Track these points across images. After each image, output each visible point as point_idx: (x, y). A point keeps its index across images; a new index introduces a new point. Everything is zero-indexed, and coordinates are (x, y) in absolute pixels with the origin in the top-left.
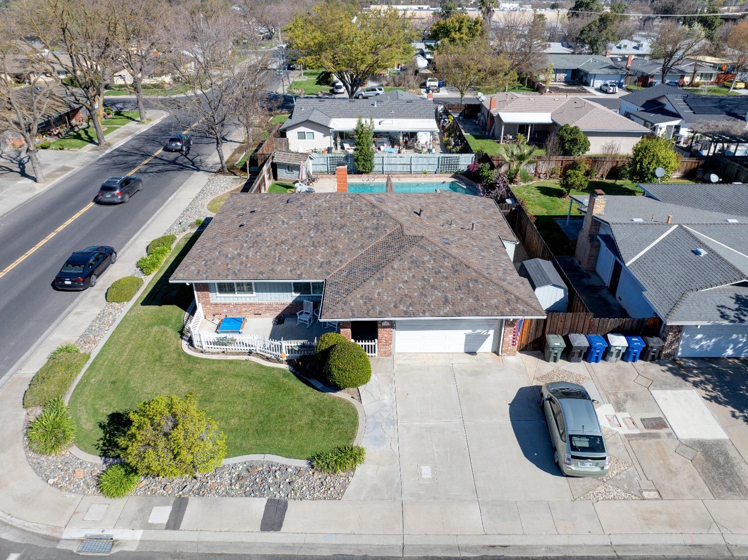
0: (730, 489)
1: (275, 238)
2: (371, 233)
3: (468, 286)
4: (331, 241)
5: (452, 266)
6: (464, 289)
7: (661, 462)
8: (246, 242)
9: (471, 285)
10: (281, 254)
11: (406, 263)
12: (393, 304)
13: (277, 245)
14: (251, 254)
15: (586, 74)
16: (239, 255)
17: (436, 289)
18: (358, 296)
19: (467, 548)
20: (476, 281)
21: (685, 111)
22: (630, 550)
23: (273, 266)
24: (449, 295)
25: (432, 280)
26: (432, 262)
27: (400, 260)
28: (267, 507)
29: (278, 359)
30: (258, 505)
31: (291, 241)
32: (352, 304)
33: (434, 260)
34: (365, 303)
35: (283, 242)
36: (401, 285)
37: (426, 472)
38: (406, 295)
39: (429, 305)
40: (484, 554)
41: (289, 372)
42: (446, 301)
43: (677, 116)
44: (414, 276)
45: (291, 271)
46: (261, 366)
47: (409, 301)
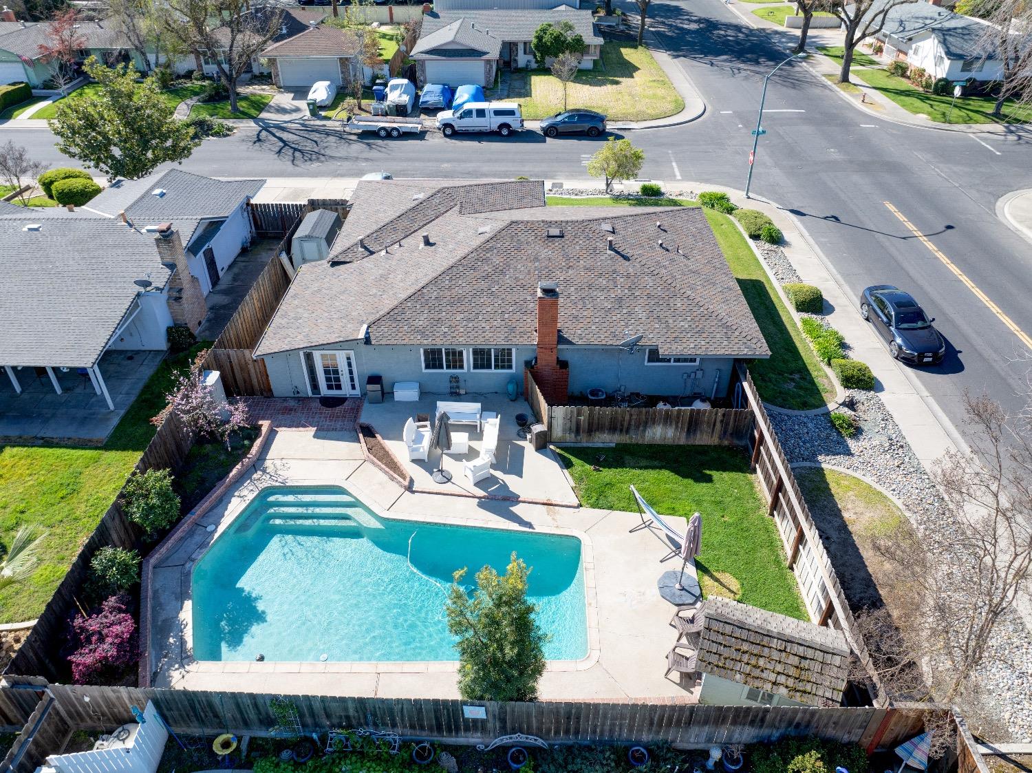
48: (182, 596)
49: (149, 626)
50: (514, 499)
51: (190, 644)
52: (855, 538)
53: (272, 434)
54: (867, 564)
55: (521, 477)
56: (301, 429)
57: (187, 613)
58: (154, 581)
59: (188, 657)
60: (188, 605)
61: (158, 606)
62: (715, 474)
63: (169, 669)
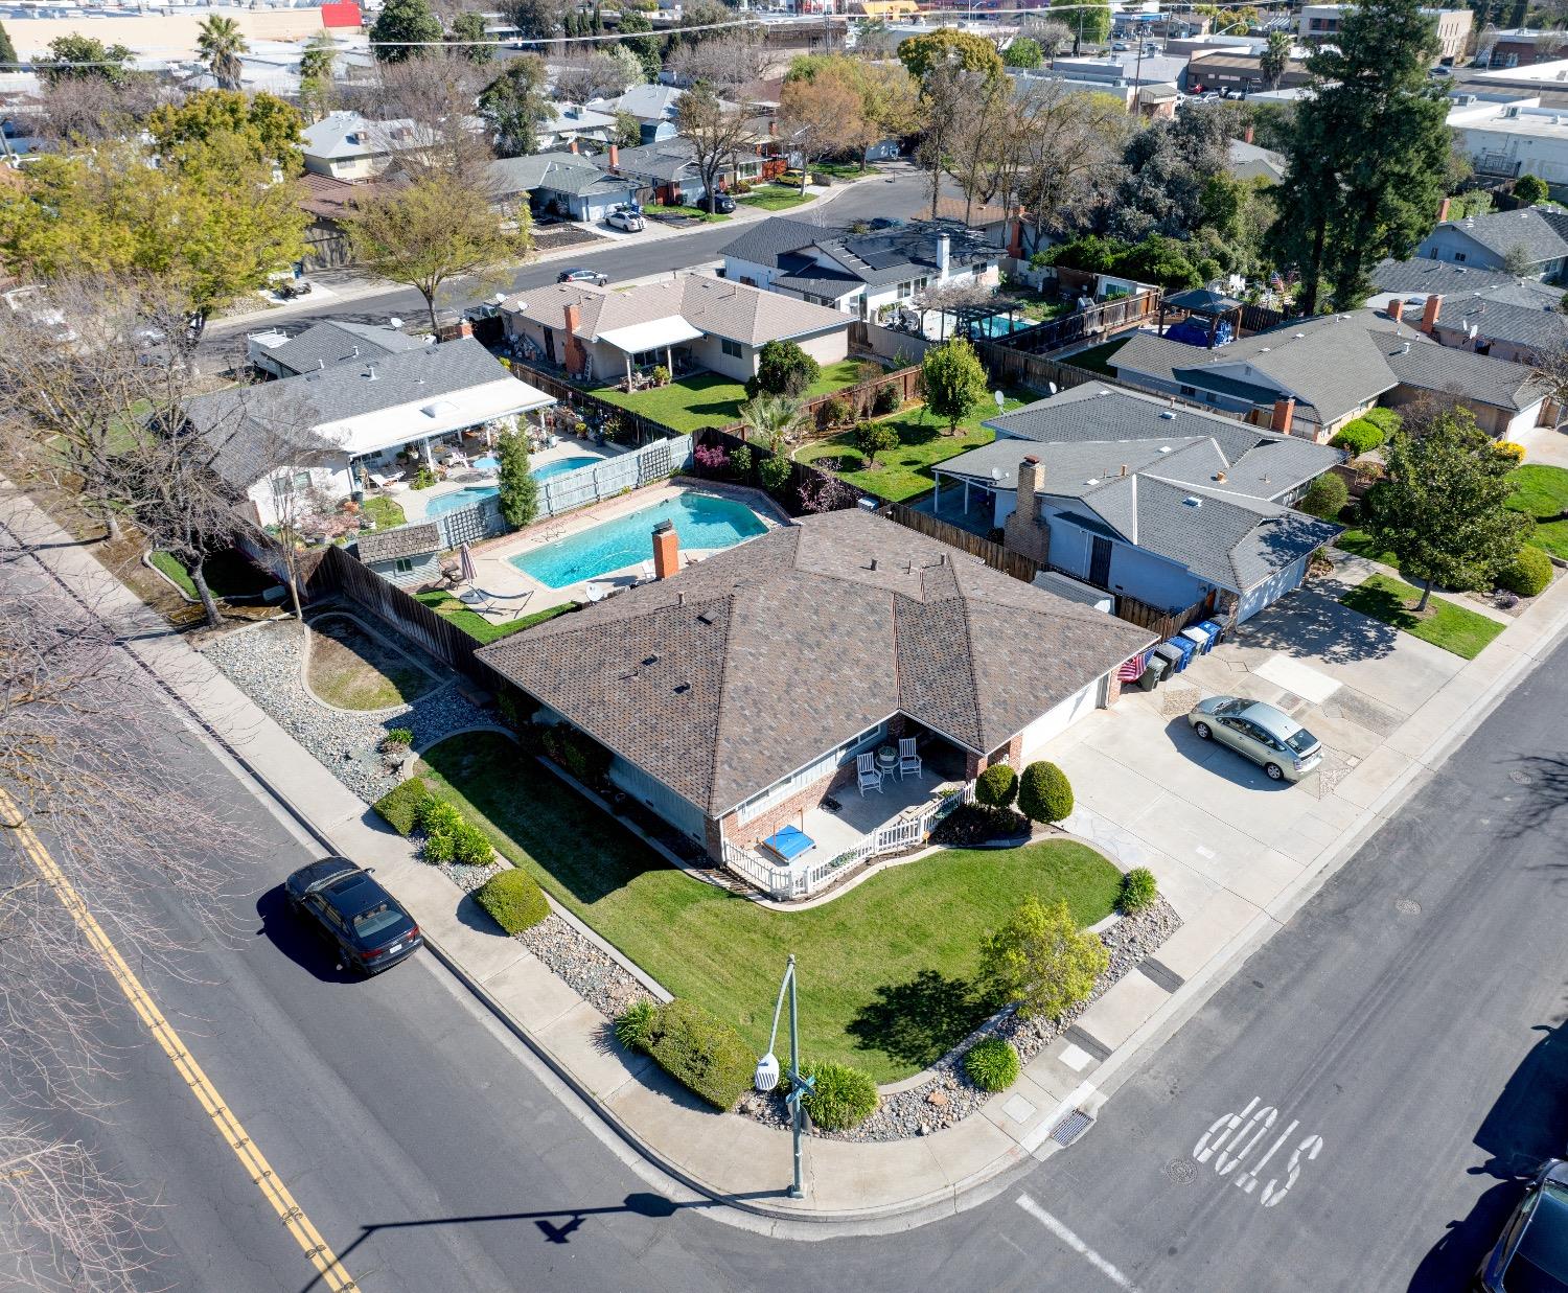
0: (1386, 724)
1: (771, 682)
2: (876, 620)
3: (1069, 638)
4: (844, 653)
5: (1029, 621)
6: (1069, 643)
7: (1329, 730)
8: (743, 708)
9: (1071, 634)
10: (807, 702)
11: (986, 640)
12: (1031, 696)
13: (787, 692)
14: (770, 721)
15: (564, 197)
16: (758, 731)
17: (1046, 656)
18: (990, 705)
21: (863, 270)
22: (1390, 809)
23: (819, 724)
26: (1007, 625)
27: (977, 639)
28: (1147, 973)
29: (913, 847)
30: (1138, 978)
31: (796, 677)
34: (1005, 710)
35: (790, 685)
36: (1012, 669)
37: (1205, 851)
38: (1030, 679)
39: (1061, 678)
40: (1324, 880)
42: (1070, 665)
43: (856, 279)
45: (848, 718)
46: (914, 865)
47: (1040, 684)
49: (722, 486)
61: (732, 491)
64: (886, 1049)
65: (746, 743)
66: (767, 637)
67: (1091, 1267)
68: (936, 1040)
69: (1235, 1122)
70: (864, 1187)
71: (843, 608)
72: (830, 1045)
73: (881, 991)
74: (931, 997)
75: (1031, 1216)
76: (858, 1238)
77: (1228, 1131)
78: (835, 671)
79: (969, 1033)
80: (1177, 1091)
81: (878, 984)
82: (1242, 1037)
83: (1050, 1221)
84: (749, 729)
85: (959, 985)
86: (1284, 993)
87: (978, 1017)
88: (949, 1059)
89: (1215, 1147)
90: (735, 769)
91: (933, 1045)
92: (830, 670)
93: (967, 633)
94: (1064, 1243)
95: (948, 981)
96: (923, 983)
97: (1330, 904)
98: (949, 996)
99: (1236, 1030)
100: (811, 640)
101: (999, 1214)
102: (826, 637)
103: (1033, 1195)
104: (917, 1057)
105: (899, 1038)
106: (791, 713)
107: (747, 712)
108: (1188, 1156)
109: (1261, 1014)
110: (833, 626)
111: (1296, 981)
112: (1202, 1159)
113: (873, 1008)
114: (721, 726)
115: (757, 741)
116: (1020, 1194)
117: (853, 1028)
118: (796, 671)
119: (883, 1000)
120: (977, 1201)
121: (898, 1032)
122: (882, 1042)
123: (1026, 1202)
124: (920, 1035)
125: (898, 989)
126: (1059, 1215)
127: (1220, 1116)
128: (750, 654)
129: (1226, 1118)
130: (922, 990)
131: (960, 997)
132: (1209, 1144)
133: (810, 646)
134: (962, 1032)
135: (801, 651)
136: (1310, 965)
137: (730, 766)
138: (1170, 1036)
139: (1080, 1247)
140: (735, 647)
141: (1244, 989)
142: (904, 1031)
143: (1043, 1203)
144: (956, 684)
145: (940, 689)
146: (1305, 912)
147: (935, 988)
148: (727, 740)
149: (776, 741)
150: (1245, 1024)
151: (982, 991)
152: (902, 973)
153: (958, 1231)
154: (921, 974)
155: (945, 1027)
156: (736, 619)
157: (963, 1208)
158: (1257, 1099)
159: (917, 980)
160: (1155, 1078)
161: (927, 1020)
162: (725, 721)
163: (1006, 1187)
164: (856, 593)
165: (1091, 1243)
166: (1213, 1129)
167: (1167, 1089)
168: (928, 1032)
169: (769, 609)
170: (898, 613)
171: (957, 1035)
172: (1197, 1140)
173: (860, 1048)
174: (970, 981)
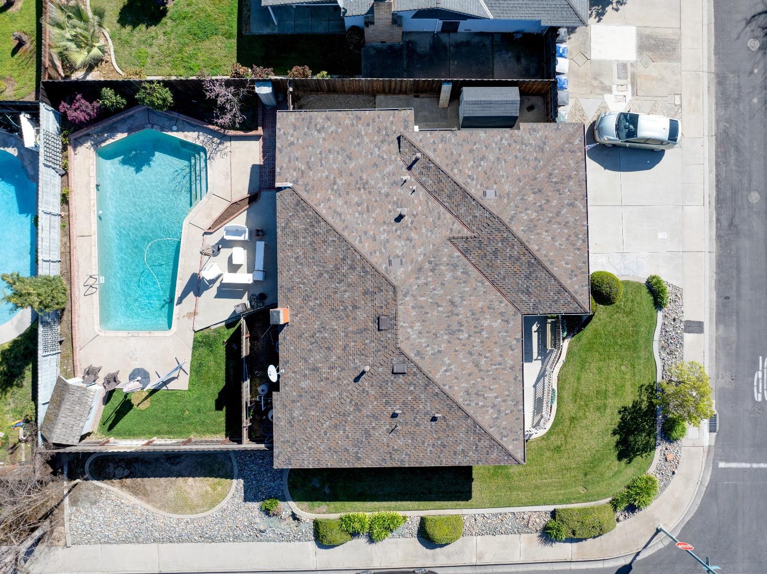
0: (674, 49)
1: (470, 375)
2: (462, 273)
3: (556, 183)
4: (473, 314)
5: (534, 193)
6: (560, 186)
7: (654, 82)
8: (477, 404)
9: (555, 180)
10: (492, 364)
11: (532, 237)
12: (576, 251)
13: (480, 370)
14: (492, 395)
16: (494, 406)
17: (559, 212)
18: (569, 282)
19: (711, 218)
20: (551, 174)
22: (711, 127)
23: (508, 369)
24: (566, 202)
25: (550, 215)
26: (529, 212)
27: (529, 243)
28: (689, 332)
30: (688, 338)
31: (474, 357)
32: (576, 287)
33: (527, 209)
34: (576, 275)
35: (477, 365)
36: (557, 244)
37: (661, 235)
38: (567, 239)
39: (576, 220)
40: (714, 208)
41: (573, 339)
42: (571, 205)
44: (547, 231)
45: (512, 350)
47: (573, 238)
48: (129, 131)
49: (111, 121)
50: (198, 294)
51: (103, 145)
52: (174, 478)
53: (257, 138)
54: (156, 478)
55: (215, 297)
56: (262, 155)
57: (120, 136)
58: (139, 112)
59: (97, 146)
60: (125, 135)
61: (124, 121)
62: (223, 413)
63: (91, 140)
64: (637, 455)
65: (497, 418)
66: (440, 352)
67: (756, 469)
68: (649, 435)
69: (760, 373)
70: (676, 507)
71: (442, 284)
72: (620, 472)
73: (614, 433)
74: (632, 419)
75: (727, 468)
76: (688, 523)
77: (760, 380)
78: (482, 330)
79: (656, 421)
80: (734, 377)
81: (610, 432)
82: (738, 331)
83: (734, 465)
84: (491, 411)
85: (635, 404)
86: (739, 296)
87: (653, 411)
88: (659, 438)
89: (760, 391)
90: (508, 435)
91: (650, 438)
92: (480, 333)
93: (522, 243)
94: (744, 469)
95: (631, 406)
96: (623, 416)
97: (725, 224)
98: (636, 412)
99: (734, 330)
100: (455, 326)
101: (718, 476)
102: (457, 315)
103: (722, 460)
104: (648, 448)
105: (637, 446)
106: (494, 379)
107: (481, 404)
108: (755, 402)
109: (737, 313)
110: (452, 303)
111: (739, 284)
112: (760, 400)
113: (618, 443)
114: (482, 424)
115: (499, 411)
116: (718, 464)
117: (620, 457)
118: (470, 353)
119: (617, 437)
120: (708, 478)
121: (634, 445)
122: (633, 453)
123: (722, 465)
124: (642, 438)
125: (618, 427)
126: (735, 460)
127: (753, 377)
128: (446, 371)
129: (756, 374)
130: (626, 419)
131: (640, 409)
132: (758, 392)
133: (459, 331)
134: (653, 424)
135: (458, 339)
136: (739, 269)
137: (505, 437)
138: (714, 353)
139: (748, 465)
140: (437, 377)
141: (724, 305)
142: (636, 442)
143: (727, 461)
144: (542, 282)
145: (535, 290)
146: (719, 237)
147: (629, 413)
148: (491, 427)
149: (504, 401)
150: (735, 324)
151: (645, 398)
152: (612, 419)
153: (712, 493)
154: (620, 412)
155: (647, 427)
156: (417, 359)
157: (706, 484)
158: (761, 357)
159: (620, 416)
160: (723, 378)
161: (638, 430)
162: (479, 419)
163: (712, 465)
164: (436, 265)
165: (751, 462)
166: (755, 384)
167: (730, 379)
168: (644, 434)
169: (420, 333)
170: (465, 253)
171: (653, 426)
172: (753, 392)
173: (629, 463)
174: (638, 398)
